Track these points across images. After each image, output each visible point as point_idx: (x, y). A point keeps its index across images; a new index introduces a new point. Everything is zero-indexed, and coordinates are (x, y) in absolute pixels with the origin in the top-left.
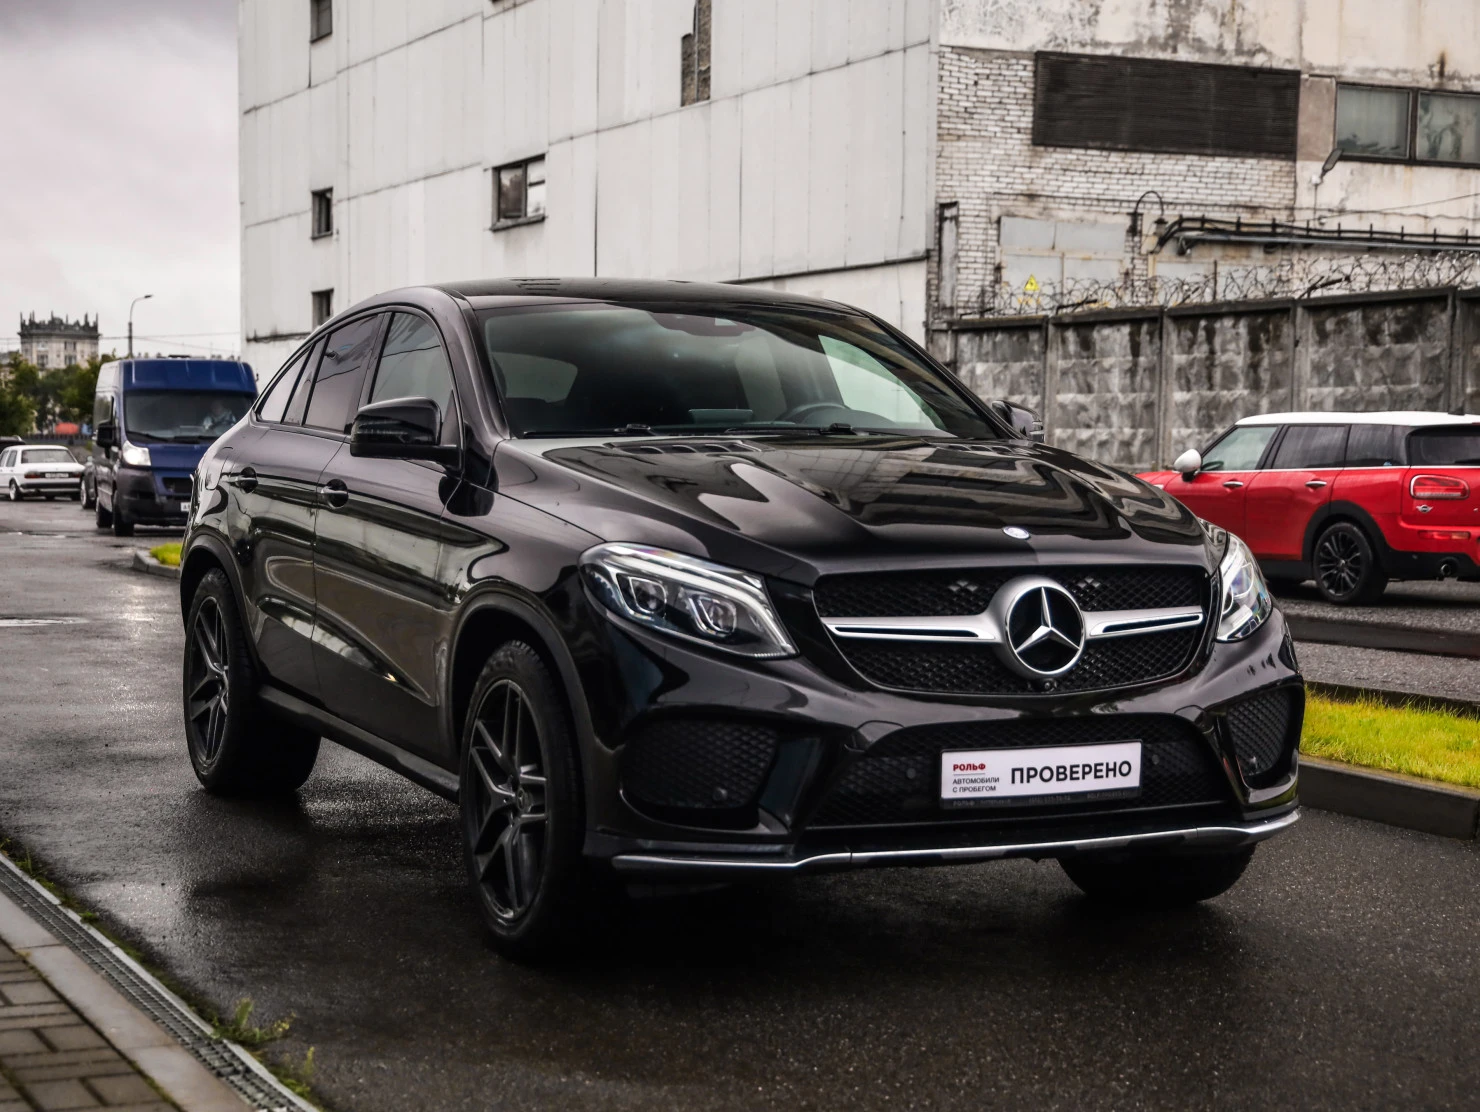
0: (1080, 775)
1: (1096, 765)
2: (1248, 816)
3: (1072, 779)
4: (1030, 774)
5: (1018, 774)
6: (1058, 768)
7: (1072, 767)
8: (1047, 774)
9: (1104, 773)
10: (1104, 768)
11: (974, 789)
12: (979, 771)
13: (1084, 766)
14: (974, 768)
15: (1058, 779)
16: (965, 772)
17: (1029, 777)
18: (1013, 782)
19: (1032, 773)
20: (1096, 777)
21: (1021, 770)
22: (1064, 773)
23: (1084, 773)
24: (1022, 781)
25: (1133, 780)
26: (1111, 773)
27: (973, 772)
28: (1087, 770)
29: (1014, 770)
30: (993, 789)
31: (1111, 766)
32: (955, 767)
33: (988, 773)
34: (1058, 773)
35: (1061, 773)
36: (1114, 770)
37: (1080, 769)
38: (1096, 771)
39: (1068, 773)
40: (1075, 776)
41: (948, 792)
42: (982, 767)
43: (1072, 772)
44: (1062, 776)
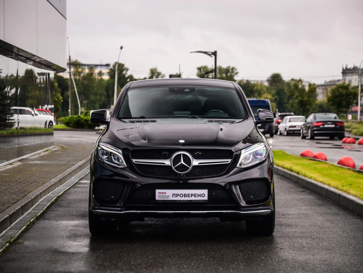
0: (190, 196)
1: (195, 194)
2: (242, 209)
3: (188, 197)
4: (177, 195)
5: (174, 195)
6: (184, 194)
7: (188, 194)
8: (181, 195)
9: (197, 196)
10: (197, 195)
11: (163, 198)
12: (165, 194)
13: (191, 194)
14: (163, 193)
15: (184, 197)
16: (161, 194)
17: (177, 196)
18: (173, 197)
19: (178, 195)
20: (195, 197)
21: (175, 194)
22: (186, 195)
23: (191, 196)
24: (175, 197)
25: (206, 198)
26: (199, 196)
27: (163, 194)
28: (192, 195)
29: (173, 194)
30: (168, 198)
31: (199, 195)
32: (159, 193)
33: (167, 194)
34: (184, 195)
35: (185, 195)
36: (200, 195)
37: (190, 195)
38: (195, 195)
39: (187, 195)
40: (189, 196)
41: (157, 198)
42: (165, 193)
43: (188, 195)
44: (185, 196)
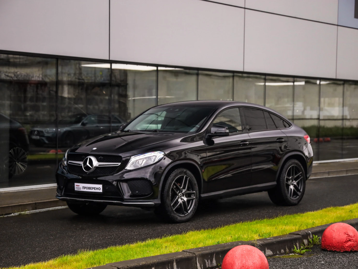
0: (92, 189)
1: (95, 188)
3: (91, 189)
4: (85, 188)
6: (89, 187)
8: (87, 188)
9: (96, 189)
10: (96, 188)
11: (78, 189)
13: (93, 187)
18: (83, 189)
20: (95, 190)
25: (101, 191)
26: (97, 189)
28: (93, 188)
29: (83, 187)
30: (80, 189)
31: (97, 188)
32: (76, 185)
33: (80, 187)
35: (89, 188)
36: (98, 189)
37: (92, 188)
38: (95, 189)
41: (76, 189)
42: (79, 186)
43: (91, 188)
